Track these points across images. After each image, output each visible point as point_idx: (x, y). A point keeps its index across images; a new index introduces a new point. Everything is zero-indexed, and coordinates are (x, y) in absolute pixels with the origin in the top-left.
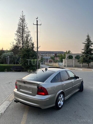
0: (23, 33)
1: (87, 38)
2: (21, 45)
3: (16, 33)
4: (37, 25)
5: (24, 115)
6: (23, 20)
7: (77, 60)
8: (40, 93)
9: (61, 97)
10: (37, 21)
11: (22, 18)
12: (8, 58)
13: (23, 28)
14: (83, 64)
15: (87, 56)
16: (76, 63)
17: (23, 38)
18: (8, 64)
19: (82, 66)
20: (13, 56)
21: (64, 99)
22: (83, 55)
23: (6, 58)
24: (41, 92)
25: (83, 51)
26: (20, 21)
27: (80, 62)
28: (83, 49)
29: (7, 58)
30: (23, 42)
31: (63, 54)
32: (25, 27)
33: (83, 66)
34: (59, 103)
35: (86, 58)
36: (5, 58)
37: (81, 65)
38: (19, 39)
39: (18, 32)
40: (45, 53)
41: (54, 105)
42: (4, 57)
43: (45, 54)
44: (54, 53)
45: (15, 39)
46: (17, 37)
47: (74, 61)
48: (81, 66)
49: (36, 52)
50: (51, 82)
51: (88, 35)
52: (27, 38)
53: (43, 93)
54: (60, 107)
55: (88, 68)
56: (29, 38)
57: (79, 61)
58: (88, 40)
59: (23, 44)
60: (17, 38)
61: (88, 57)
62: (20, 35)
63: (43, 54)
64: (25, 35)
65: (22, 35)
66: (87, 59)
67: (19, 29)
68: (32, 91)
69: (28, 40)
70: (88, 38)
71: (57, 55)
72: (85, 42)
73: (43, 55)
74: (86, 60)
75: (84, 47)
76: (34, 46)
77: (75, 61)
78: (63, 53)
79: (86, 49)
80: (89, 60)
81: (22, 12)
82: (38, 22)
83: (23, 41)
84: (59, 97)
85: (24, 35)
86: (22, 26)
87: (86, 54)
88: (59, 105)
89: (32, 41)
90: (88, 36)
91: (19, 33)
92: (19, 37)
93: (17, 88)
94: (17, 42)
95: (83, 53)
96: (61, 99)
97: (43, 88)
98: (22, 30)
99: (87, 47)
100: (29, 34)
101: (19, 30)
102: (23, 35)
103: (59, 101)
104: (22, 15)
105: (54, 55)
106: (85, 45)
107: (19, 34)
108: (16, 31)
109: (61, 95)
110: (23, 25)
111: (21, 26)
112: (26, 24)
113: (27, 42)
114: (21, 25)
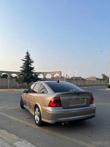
1: (26, 55)
15: (28, 75)
25: (22, 69)
28: (22, 67)
35: (28, 77)
37: (18, 84)
47: (9, 80)
57: (17, 81)
58: (28, 57)
72: (25, 59)
74: (28, 79)
79: (26, 67)
80: (30, 79)
87: (26, 72)
90: (28, 53)
95: (22, 71)
99: (26, 65)
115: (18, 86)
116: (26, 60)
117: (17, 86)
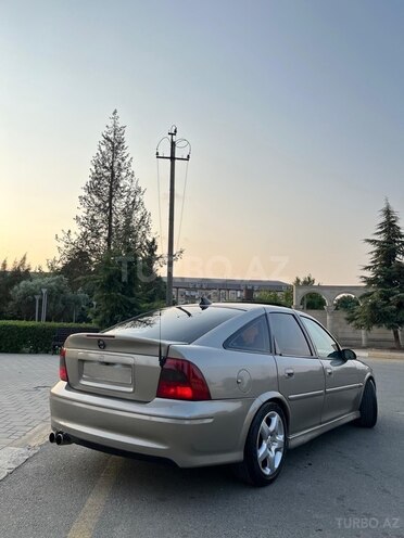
0: (111, 197)
1: (383, 219)
2: (102, 243)
3: (84, 194)
4: (172, 158)
5: (90, 499)
6: (115, 144)
7: (343, 314)
8: (172, 390)
9: (272, 428)
10: (173, 144)
11: (111, 136)
12: (41, 301)
13: (113, 175)
14: (369, 329)
15: (385, 297)
16: (340, 330)
17: (110, 218)
18: (39, 320)
19: (369, 340)
20: (62, 292)
21: (286, 439)
22: (370, 290)
23: (35, 300)
24: (175, 387)
25: (369, 274)
26: (104, 148)
27: (359, 321)
28: (370, 267)
29: (37, 297)
30: (110, 234)
31: (279, 294)
32: (124, 174)
33: (373, 340)
34: (261, 452)
35: (384, 305)
36: (29, 302)
37: (363, 333)
38: (95, 218)
39: (93, 189)
40: (204, 287)
41: (237, 456)
42: (25, 296)
43: (204, 292)
44: (242, 288)
45: (77, 219)
46: (86, 210)
47: (328, 318)
48: (364, 343)
49: (166, 280)
50: (226, 345)
51: (388, 207)
52: (128, 214)
53: (188, 392)
54: (265, 475)
55: (392, 349)
56: (137, 216)
57: (350, 320)
58: (389, 226)
59: (108, 240)
60: (85, 215)
61: (391, 299)
62: (100, 202)
63: (195, 289)
64: (119, 204)
65: (108, 204)
66: (387, 309)
67: (97, 177)
68: (134, 384)
69: (134, 224)
70: (388, 218)
71: (256, 295)
72: (377, 238)
73: (193, 293)
74: (385, 313)
75: (372, 256)
76: (158, 253)
77: (334, 321)
78: (281, 287)
79: (382, 265)
80: (397, 311)
81: (115, 112)
82: (176, 149)
83: (110, 228)
84: (264, 423)
85: (117, 204)
86: (111, 167)
87: (380, 285)
88: (265, 463)
89: (147, 227)
90: (388, 212)
91: (94, 197)
92: (97, 209)
93: (65, 378)
94: (84, 229)
95: (370, 282)
96: (273, 434)
97: (186, 364)
98: (108, 181)
99: (384, 259)
100: (137, 200)
101: (96, 182)
102: (110, 204)
103: (265, 445)
104: (110, 125)
105: (243, 294)
106: (376, 248)
107: (97, 200)
108: (84, 186)
109: (273, 415)
110: (116, 164)
111: (106, 167)
112: (127, 160)
113: (129, 231)
114: (107, 165)
115: (363, 337)
116: (381, 238)
117: (361, 340)
